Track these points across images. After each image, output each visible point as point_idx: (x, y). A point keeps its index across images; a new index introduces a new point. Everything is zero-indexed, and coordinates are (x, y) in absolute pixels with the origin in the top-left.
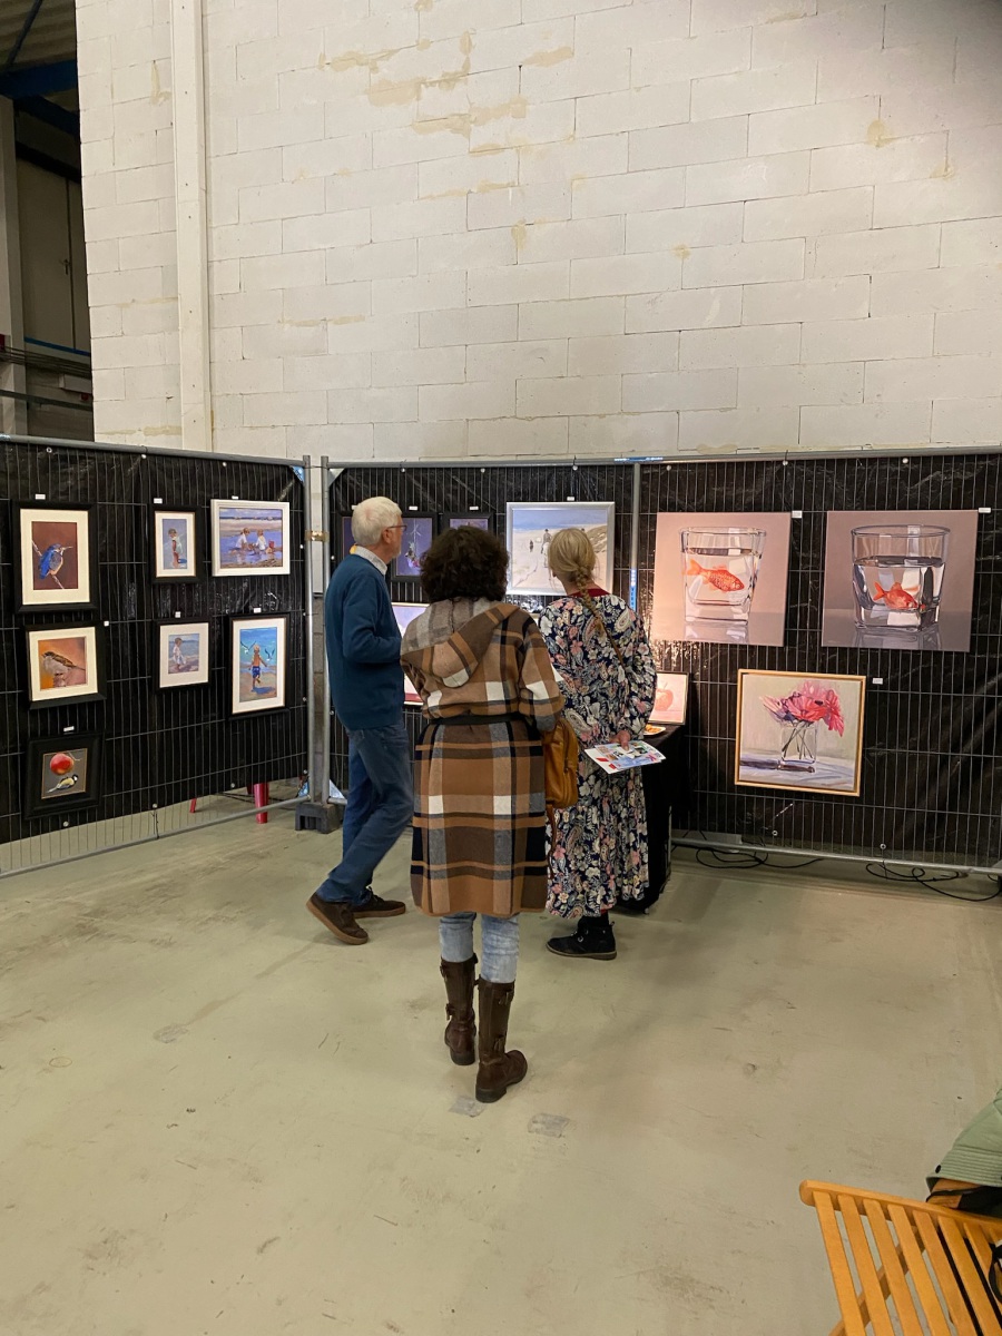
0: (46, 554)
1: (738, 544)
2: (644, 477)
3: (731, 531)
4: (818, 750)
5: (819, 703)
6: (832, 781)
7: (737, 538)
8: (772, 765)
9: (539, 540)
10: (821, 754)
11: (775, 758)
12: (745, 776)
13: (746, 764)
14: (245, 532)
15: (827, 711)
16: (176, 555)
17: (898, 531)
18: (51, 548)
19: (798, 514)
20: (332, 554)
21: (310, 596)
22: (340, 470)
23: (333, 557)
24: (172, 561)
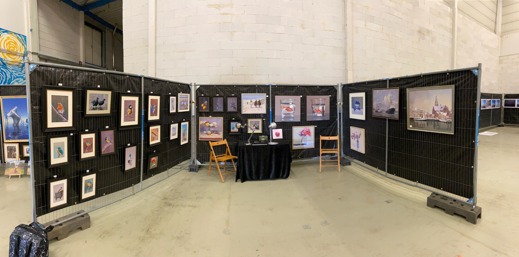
0: (152, 107)
1: (291, 102)
2: (272, 88)
3: (290, 99)
4: (307, 140)
5: (307, 131)
6: (310, 146)
7: (291, 101)
8: (299, 145)
9: (249, 102)
10: (308, 141)
11: (300, 143)
12: (295, 147)
13: (294, 145)
14: (183, 101)
15: (308, 133)
16: (173, 107)
17: (318, 99)
18: (153, 106)
19: (301, 96)
20: (196, 106)
21: (192, 116)
22: (199, 86)
23: (197, 107)
24: (172, 108)
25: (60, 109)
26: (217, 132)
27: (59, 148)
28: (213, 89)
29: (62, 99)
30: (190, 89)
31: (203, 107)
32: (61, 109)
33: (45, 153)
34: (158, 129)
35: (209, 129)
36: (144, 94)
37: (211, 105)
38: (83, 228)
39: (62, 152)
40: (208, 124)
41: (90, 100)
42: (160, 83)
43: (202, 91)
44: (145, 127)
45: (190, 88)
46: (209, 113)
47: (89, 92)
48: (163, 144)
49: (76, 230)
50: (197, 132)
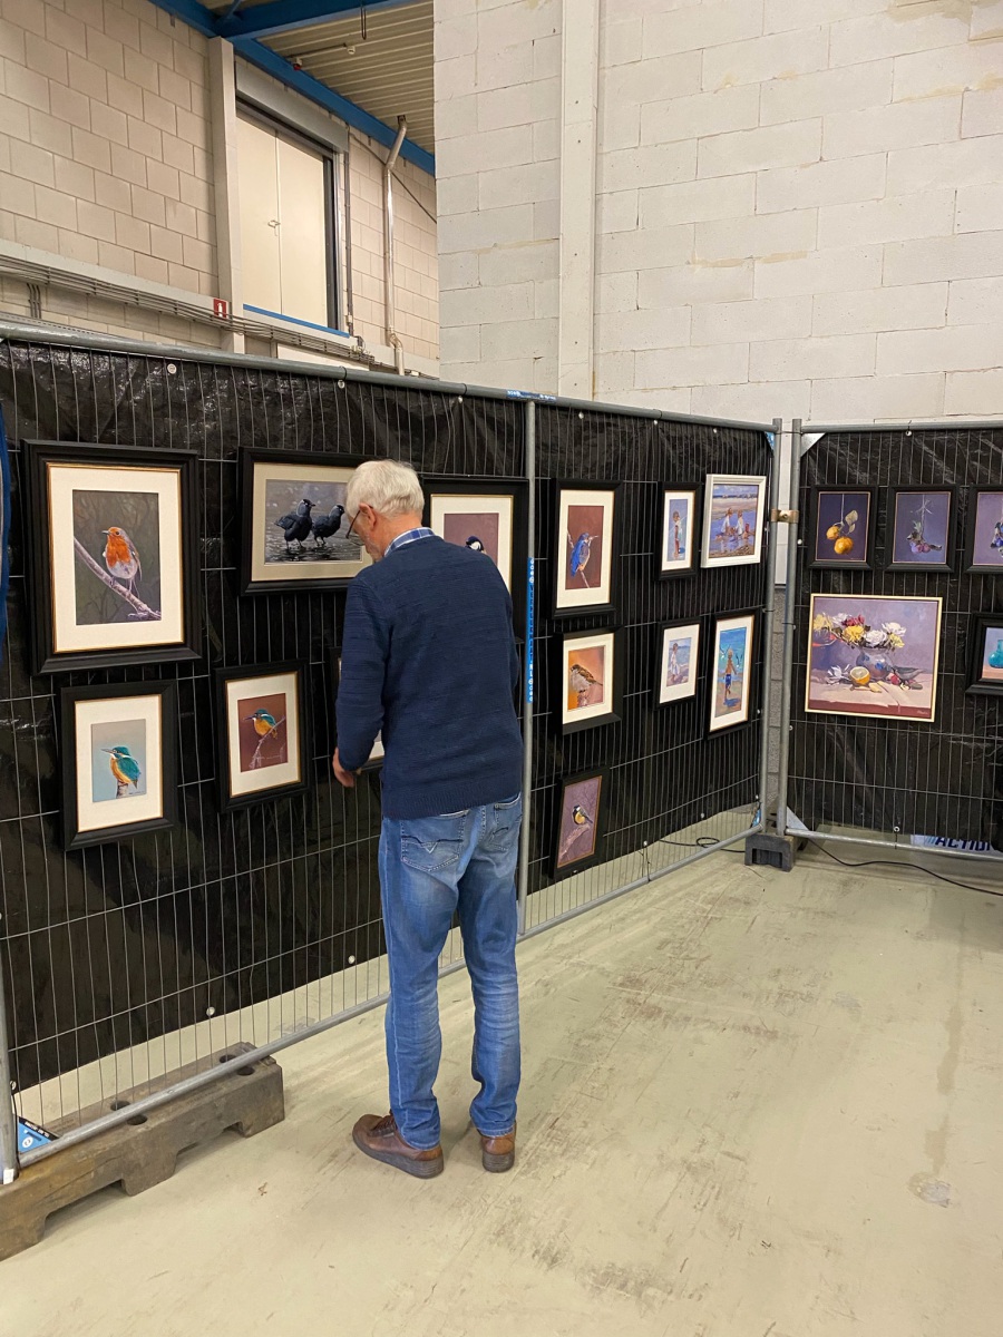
0: (577, 546)
14: (729, 513)
16: (677, 543)
18: (581, 538)
20: (799, 538)
21: (771, 589)
22: (819, 436)
23: (800, 542)
24: (675, 550)
25: (121, 556)
26: (903, 678)
27: (120, 750)
28: (896, 446)
29: (130, 509)
30: (770, 452)
31: (833, 542)
32: (123, 556)
33: (48, 776)
34: (601, 649)
35: (863, 657)
36: (537, 481)
37: (879, 533)
38: (248, 1129)
39: (137, 771)
40: (854, 632)
41: (269, 512)
42: (616, 425)
43: (832, 459)
44: (542, 641)
45: (772, 445)
46: (868, 572)
47: (263, 474)
48: (624, 724)
49: (216, 1140)
50: (794, 668)
